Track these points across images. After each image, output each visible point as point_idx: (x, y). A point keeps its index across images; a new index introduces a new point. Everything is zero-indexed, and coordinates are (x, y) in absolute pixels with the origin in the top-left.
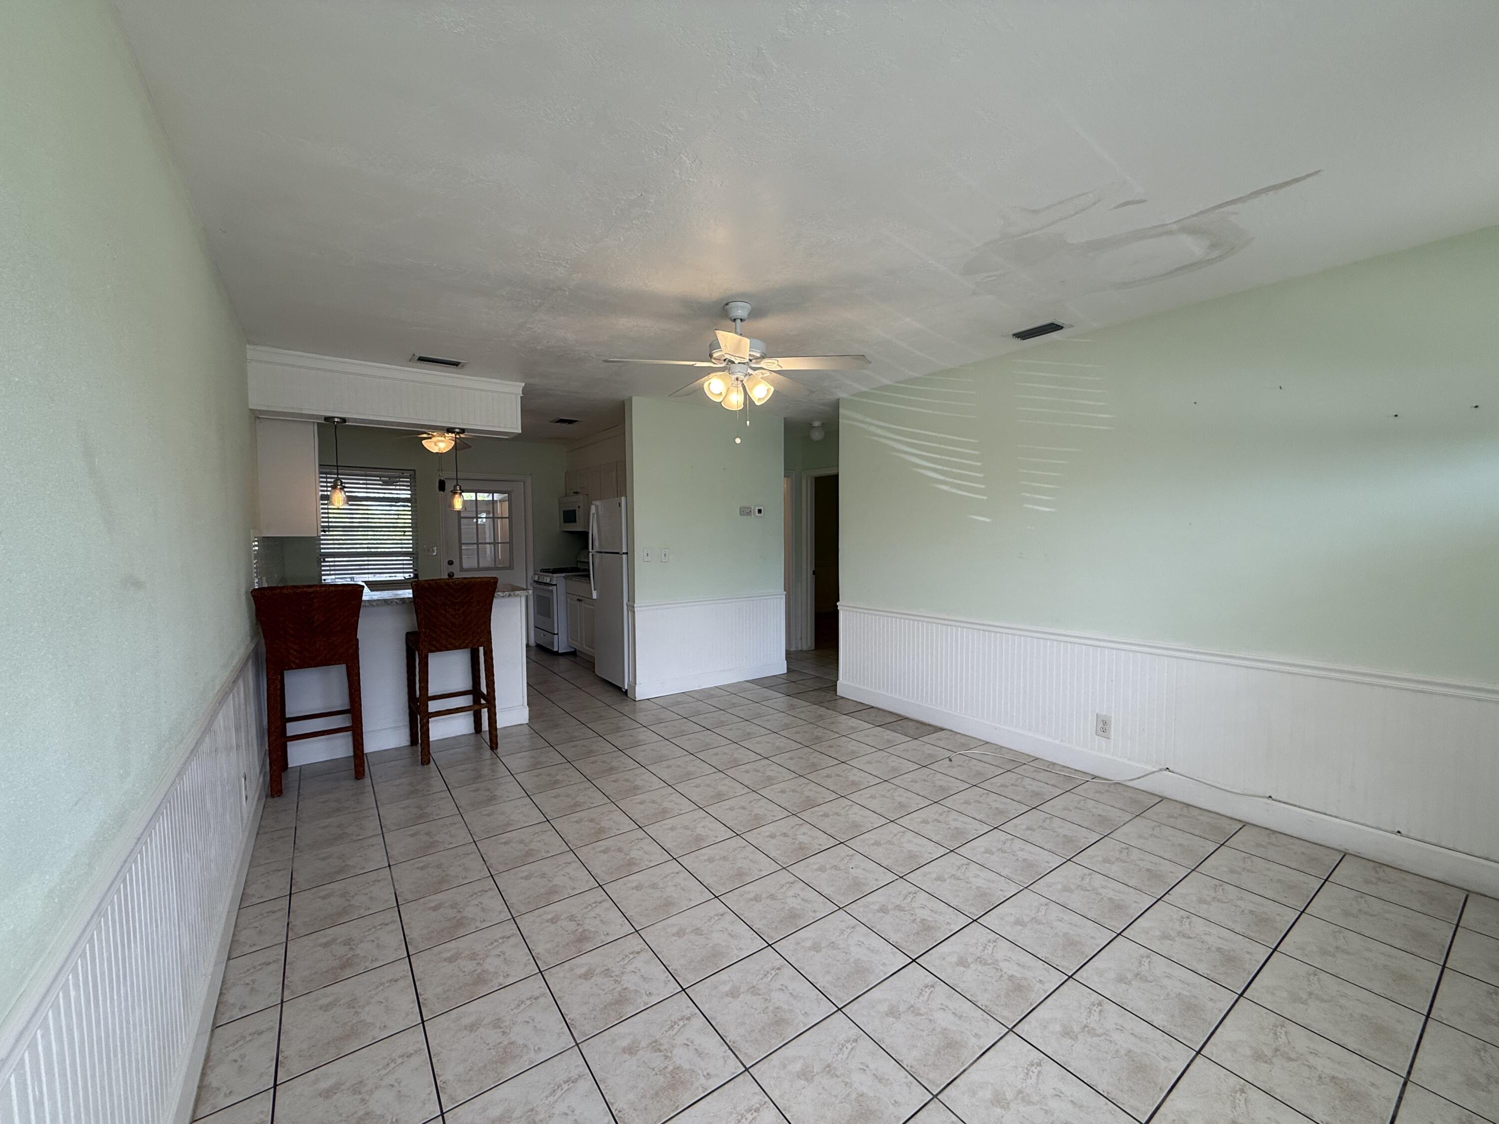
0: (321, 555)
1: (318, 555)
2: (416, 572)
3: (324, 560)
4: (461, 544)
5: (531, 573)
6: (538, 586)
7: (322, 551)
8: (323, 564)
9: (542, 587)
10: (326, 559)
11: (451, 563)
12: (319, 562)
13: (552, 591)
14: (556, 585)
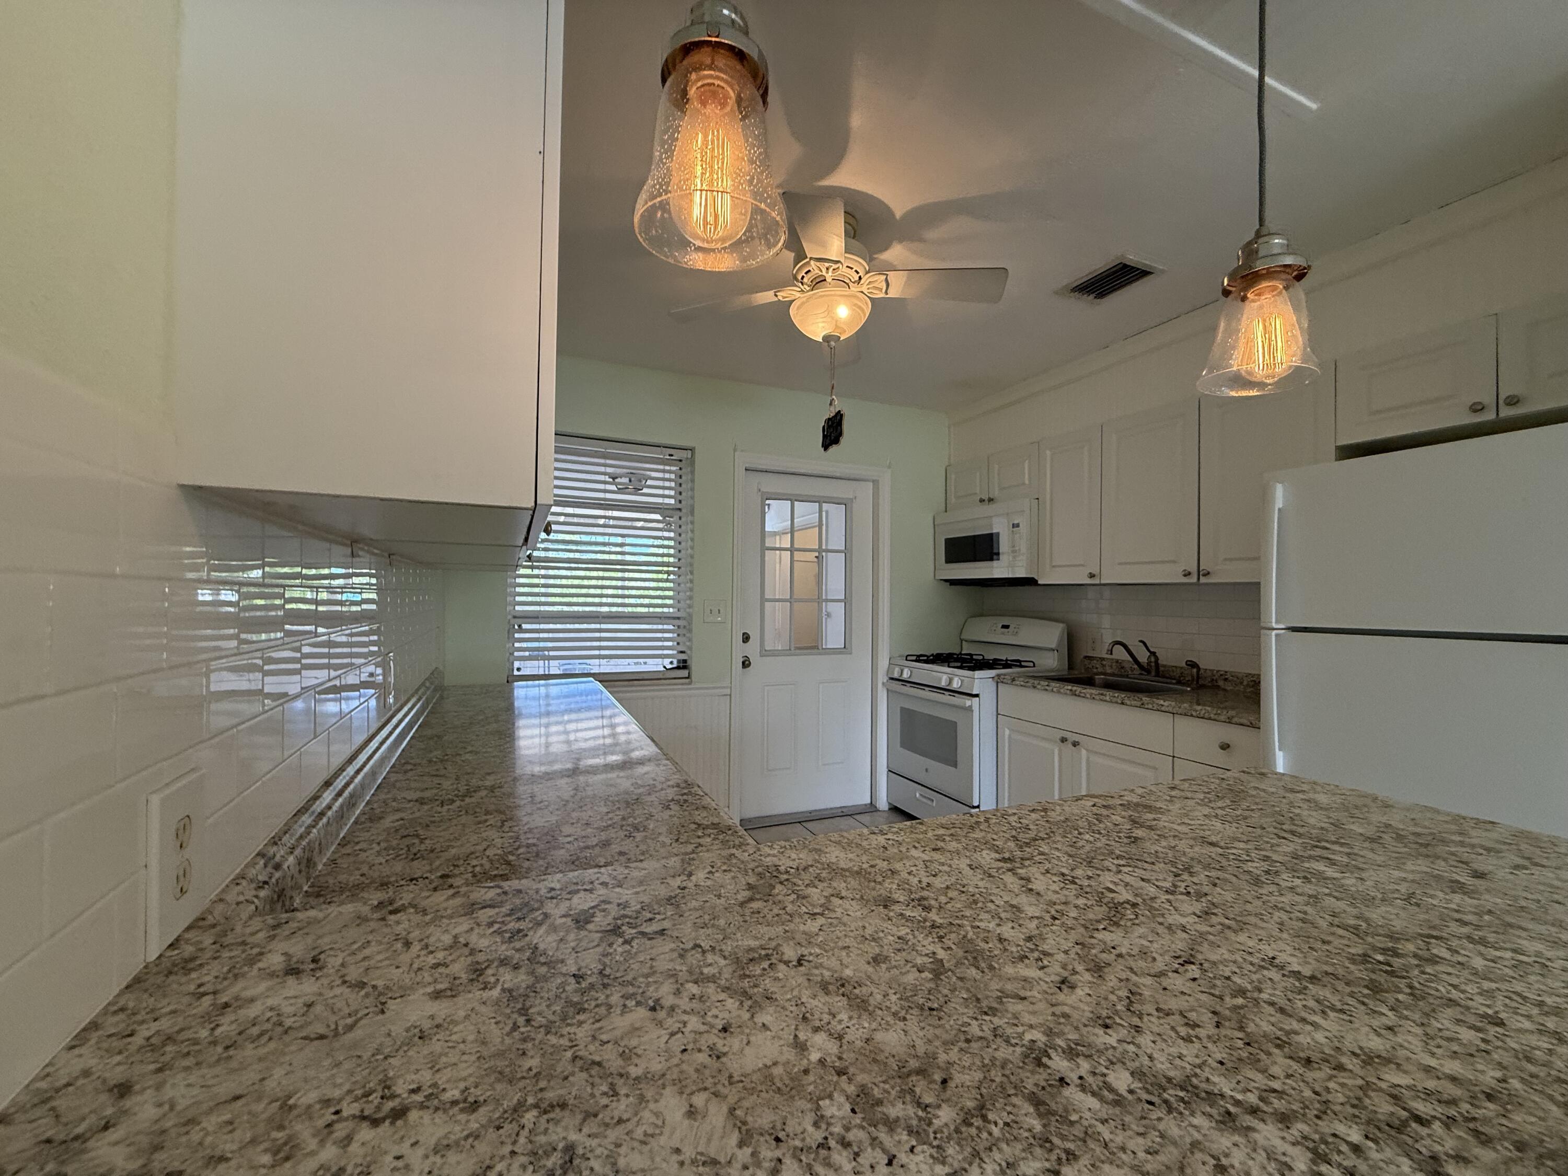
0: (515, 617)
1: (510, 617)
2: (683, 657)
3: (520, 626)
4: (763, 600)
5: (883, 663)
6: (897, 686)
7: (518, 608)
8: (517, 635)
9: (908, 690)
10: (524, 626)
11: (746, 638)
12: (511, 632)
13: (970, 709)
14: (977, 696)
